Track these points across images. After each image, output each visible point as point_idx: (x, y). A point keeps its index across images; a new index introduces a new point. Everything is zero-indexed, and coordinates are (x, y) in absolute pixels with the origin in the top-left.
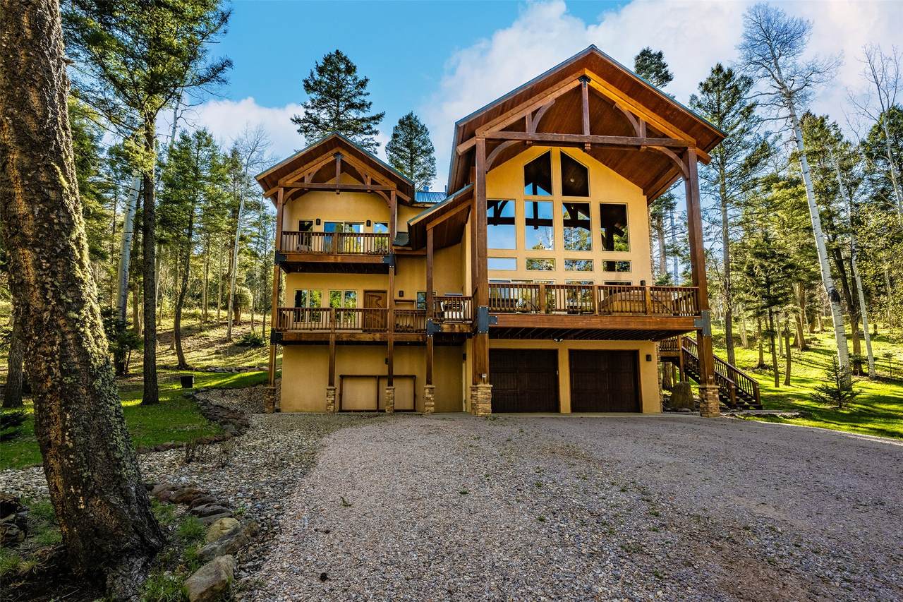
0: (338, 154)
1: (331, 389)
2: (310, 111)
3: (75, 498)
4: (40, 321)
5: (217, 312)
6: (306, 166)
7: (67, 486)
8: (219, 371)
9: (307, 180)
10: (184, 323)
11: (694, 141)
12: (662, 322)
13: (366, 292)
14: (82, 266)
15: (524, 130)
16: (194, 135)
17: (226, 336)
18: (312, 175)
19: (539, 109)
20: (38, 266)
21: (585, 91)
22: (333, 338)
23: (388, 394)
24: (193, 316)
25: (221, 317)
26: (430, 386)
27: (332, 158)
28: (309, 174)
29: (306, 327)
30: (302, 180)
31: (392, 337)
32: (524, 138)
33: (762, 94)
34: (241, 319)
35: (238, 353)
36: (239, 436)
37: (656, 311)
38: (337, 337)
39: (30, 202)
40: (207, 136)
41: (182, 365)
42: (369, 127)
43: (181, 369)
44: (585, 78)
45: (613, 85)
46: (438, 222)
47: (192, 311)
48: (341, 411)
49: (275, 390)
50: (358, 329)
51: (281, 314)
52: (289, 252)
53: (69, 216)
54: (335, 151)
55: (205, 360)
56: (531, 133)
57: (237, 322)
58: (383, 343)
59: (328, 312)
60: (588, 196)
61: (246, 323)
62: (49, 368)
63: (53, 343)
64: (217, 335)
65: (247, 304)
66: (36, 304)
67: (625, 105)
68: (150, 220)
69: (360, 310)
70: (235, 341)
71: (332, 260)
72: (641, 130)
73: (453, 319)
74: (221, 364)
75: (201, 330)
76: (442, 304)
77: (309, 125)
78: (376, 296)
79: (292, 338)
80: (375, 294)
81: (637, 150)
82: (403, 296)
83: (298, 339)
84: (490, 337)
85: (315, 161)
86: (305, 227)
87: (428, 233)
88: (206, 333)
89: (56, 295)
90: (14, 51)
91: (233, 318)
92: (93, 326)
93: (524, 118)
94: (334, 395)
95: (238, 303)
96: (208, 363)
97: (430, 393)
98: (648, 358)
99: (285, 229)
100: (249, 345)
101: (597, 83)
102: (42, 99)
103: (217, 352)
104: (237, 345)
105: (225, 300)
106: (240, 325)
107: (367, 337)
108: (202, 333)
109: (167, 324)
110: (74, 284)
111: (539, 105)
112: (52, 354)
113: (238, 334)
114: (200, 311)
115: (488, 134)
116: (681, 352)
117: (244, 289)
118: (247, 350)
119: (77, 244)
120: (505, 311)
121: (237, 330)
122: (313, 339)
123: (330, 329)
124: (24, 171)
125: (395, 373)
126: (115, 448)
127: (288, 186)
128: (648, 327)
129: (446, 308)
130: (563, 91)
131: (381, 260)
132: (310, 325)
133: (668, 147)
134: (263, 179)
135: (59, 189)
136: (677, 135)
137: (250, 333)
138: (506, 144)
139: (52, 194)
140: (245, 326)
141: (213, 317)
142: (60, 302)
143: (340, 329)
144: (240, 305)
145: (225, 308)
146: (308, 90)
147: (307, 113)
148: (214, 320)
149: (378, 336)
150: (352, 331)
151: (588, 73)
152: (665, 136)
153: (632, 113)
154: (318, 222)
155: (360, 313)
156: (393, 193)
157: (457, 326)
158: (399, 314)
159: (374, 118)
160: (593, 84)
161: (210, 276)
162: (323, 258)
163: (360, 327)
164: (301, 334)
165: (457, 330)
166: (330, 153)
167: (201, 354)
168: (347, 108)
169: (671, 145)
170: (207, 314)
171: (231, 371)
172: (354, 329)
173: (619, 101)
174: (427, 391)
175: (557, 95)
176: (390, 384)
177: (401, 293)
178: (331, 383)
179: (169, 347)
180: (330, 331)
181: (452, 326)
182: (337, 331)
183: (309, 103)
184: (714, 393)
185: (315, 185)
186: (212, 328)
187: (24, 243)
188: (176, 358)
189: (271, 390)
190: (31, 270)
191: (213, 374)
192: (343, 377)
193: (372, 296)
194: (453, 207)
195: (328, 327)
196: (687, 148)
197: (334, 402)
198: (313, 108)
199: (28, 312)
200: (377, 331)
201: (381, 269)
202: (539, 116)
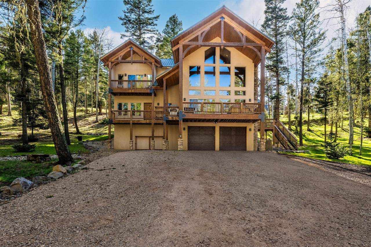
0: (131, 47)
1: (131, 141)
2: (127, 14)
3: (60, 151)
4: (52, 124)
5: (91, 109)
6: (119, 53)
7: (59, 150)
8: (93, 135)
9: (120, 59)
10: (78, 114)
11: (264, 44)
12: (246, 117)
13: (145, 103)
14: (58, 114)
15: (198, 41)
16: (76, 32)
17: (95, 120)
18: (122, 57)
19: (204, 32)
20: (51, 115)
21: (223, 23)
22: (131, 122)
23: (152, 143)
24: (82, 111)
25: (93, 111)
26: (164, 140)
27: (129, 49)
28: (120, 56)
29: (121, 118)
30: (118, 59)
31: (153, 121)
32: (198, 44)
33: (329, 5)
34: (102, 112)
35: (101, 127)
36: (94, 153)
37: (245, 112)
38: (133, 121)
39: (50, 105)
40: (82, 32)
41: (78, 132)
42: (152, 23)
43: (78, 134)
44: (222, 18)
45: (233, 20)
46: (167, 77)
47: (81, 109)
48: (136, 150)
49: (111, 141)
50: (142, 119)
51: (112, 112)
52: (114, 88)
53: (55, 106)
54: (130, 46)
55: (87, 130)
56: (200, 42)
57: (100, 114)
58: (150, 124)
59: (129, 112)
60: (230, 64)
61: (104, 114)
62: (55, 131)
63: (55, 127)
64: (92, 120)
65: (104, 105)
66: (52, 121)
67: (238, 29)
68: (63, 80)
69: (143, 111)
70: (100, 122)
71: (130, 91)
72: (244, 39)
73: (173, 115)
74: (94, 132)
75: (85, 117)
76: (169, 109)
77: (126, 22)
78: (149, 105)
79: (116, 122)
80: (148, 104)
81: (242, 47)
82: (159, 105)
83: (119, 122)
84: (183, 122)
85: (122, 51)
86: (120, 77)
87: (164, 82)
88: (87, 118)
89: (54, 120)
90: (45, 80)
91: (99, 112)
92: (60, 124)
93: (198, 35)
94: (133, 143)
95: (100, 105)
96: (89, 131)
97: (164, 143)
98: (250, 130)
99: (112, 79)
100: (105, 124)
101: (227, 20)
102: (49, 87)
103: (92, 127)
104: (100, 124)
105: (95, 103)
106: (102, 115)
107: (144, 122)
108: (86, 119)
109: (71, 115)
110: (57, 117)
111: (204, 30)
112: (55, 129)
113: (101, 119)
114: (84, 108)
115: (184, 43)
116: (274, 127)
117: (103, 98)
118: (105, 126)
119: (56, 111)
120: (188, 113)
121: (100, 117)
122: (124, 122)
123: (130, 118)
124: (48, 100)
125: (155, 135)
126: (65, 144)
127: (112, 61)
128: (241, 118)
129: (171, 111)
130: (214, 23)
131: (149, 91)
132: (124, 117)
133: (253, 46)
134: (102, 59)
135: (53, 102)
136: (258, 42)
137: (105, 118)
138: (191, 47)
139: (52, 103)
140: (104, 115)
141: (90, 111)
142: (55, 121)
143: (134, 118)
144: (101, 106)
145: (95, 107)
146: (125, 4)
147: (125, 15)
148: (90, 113)
149: (148, 121)
150: (138, 119)
151: (224, 16)
152: (253, 42)
153: (241, 32)
154: (126, 75)
155: (143, 112)
156: (153, 63)
157: (174, 118)
158: (157, 113)
159: (155, 18)
160: (226, 20)
161: (88, 93)
162: (127, 91)
163: (143, 118)
164: (119, 120)
165: (174, 119)
166: (128, 47)
167: (85, 128)
168: (143, 13)
169: (255, 46)
170: (87, 110)
171: (98, 135)
172: (139, 118)
173: (236, 27)
174: (163, 141)
175: (211, 25)
176: (153, 139)
177: (158, 104)
178: (131, 139)
179: (72, 125)
180: (130, 119)
181: (173, 118)
182: (133, 119)
183: (126, 11)
184: (263, 143)
185: (123, 61)
186: (90, 116)
187: (49, 111)
188: (75, 129)
189: (109, 141)
190: (51, 116)
191: (90, 136)
192: (136, 137)
193: (147, 105)
194: (173, 71)
195: (129, 117)
196: (261, 47)
197: (132, 146)
198: (128, 13)
199: (51, 122)
200: (148, 119)
201: (149, 94)
202: (204, 34)
